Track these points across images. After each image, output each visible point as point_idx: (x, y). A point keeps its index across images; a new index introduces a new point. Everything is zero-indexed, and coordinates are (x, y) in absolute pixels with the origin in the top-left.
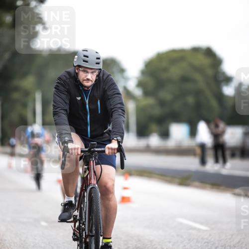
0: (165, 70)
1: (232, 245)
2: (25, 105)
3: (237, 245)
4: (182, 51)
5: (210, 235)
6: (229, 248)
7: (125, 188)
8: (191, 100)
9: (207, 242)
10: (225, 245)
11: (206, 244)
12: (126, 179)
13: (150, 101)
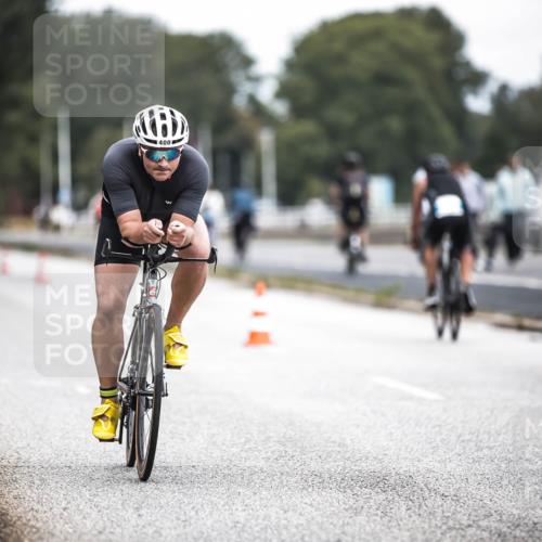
0: (340, 59)
1: (493, 432)
2: (34, 139)
3: (504, 431)
4: (377, 16)
5: (445, 410)
6: (486, 436)
7: (257, 314)
8: (395, 124)
9: (439, 426)
10: (479, 430)
11: (437, 429)
12: (260, 293)
13: (308, 127)
